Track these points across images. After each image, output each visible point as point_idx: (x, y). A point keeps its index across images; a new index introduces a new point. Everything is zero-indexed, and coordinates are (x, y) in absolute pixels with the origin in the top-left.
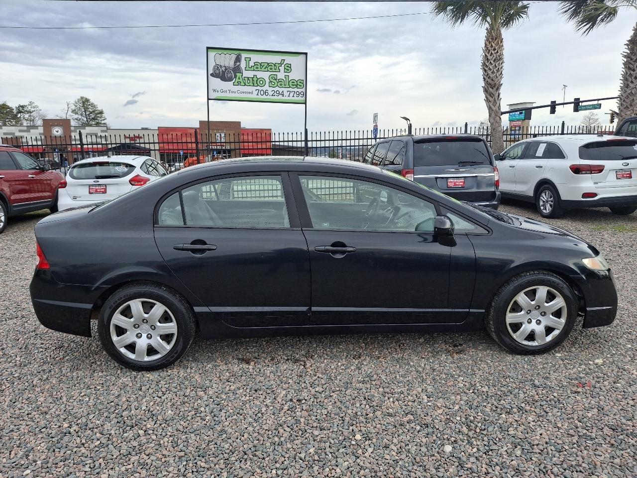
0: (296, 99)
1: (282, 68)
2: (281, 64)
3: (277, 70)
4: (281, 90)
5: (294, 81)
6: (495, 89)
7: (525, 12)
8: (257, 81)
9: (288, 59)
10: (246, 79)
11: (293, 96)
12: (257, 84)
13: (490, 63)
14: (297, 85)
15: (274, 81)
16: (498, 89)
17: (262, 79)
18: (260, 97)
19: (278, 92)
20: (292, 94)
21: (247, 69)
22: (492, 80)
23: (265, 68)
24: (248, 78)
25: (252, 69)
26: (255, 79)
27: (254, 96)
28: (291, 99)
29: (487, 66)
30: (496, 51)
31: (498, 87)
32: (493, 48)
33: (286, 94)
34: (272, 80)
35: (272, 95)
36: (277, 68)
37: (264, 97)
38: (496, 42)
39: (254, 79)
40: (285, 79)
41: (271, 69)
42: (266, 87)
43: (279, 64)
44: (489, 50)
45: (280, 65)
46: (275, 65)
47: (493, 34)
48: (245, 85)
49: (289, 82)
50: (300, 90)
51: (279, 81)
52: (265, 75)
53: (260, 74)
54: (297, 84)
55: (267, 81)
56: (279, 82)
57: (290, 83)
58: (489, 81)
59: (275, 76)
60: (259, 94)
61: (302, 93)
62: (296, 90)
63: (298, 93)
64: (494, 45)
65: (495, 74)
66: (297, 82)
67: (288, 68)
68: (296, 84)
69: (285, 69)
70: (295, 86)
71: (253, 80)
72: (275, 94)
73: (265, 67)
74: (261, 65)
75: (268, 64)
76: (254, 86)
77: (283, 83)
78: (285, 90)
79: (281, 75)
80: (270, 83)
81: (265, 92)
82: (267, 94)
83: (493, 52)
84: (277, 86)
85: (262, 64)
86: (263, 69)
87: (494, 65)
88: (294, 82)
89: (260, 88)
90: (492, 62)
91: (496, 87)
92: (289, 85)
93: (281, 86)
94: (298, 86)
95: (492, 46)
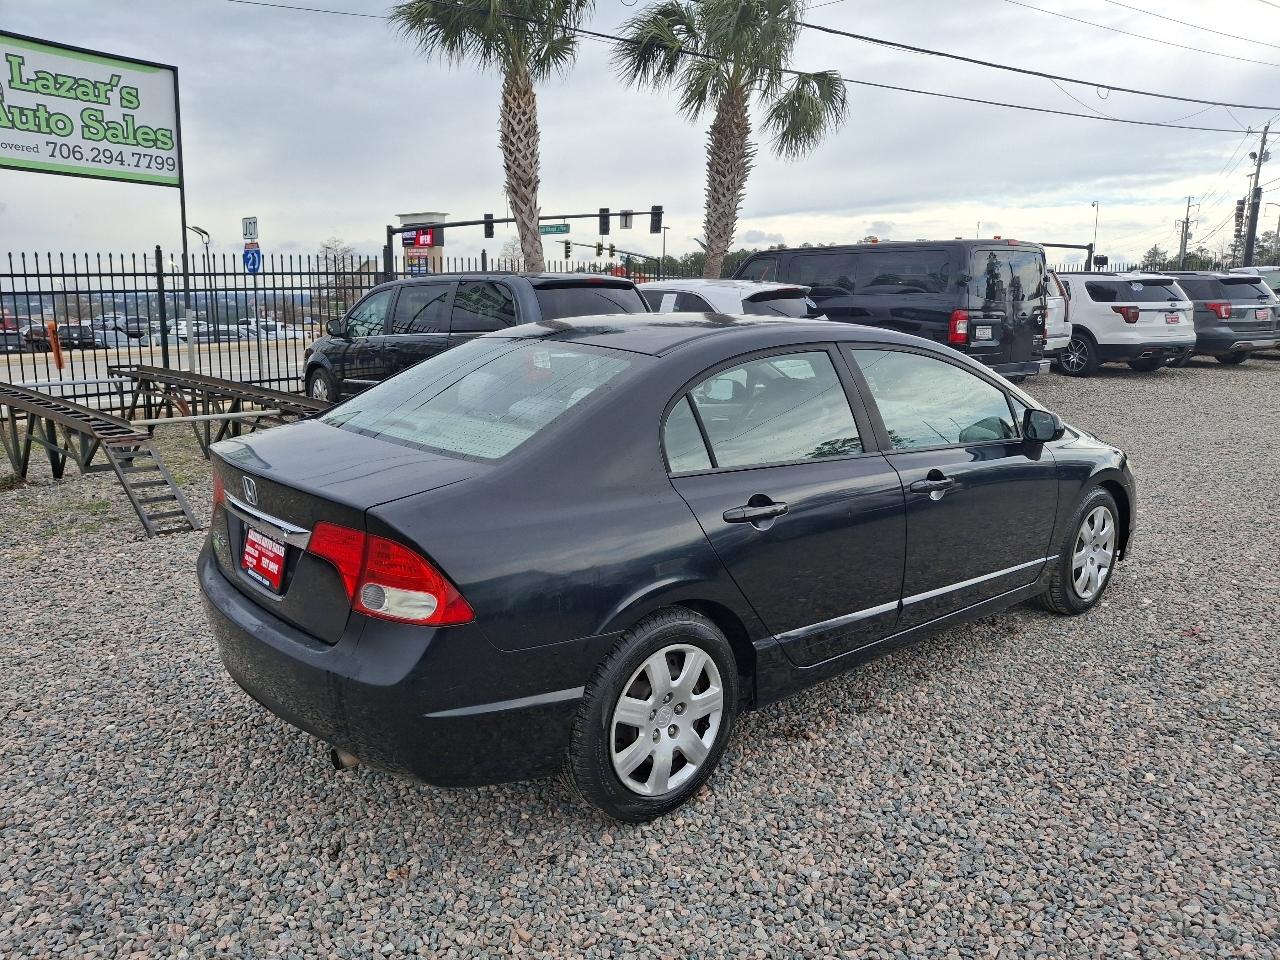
0: (154, 173)
1: (114, 96)
2: (111, 85)
3: (102, 99)
4: (115, 149)
5: (147, 130)
6: (530, 189)
7: (569, 49)
8: (48, 120)
9: (130, 76)
10: (16, 112)
11: (148, 167)
12: (48, 126)
13: (519, 137)
14: (155, 141)
15: (94, 125)
16: (534, 190)
17: (61, 117)
18: (58, 162)
19: (108, 154)
20: (144, 162)
21: (16, 84)
22: (524, 171)
23: (68, 91)
24: (21, 110)
25: (32, 86)
26: (42, 114)
27: (42, 158)
28: (142, 172)
29: (512, 143)
30: (527, 117)
31: (532, 184)
32: (521, 110)
33: (127, 157)
34: (90, 123)
35: (93, 160)
36: (102, 95)
37: (71, 163)
38: (525, 99)
39: (38, 114)
40: (124, 124)
41: (85, 94)
42: (74, 139)
43: (106, 84)
44: (515, 113)
45: (109, 87)
46: (95, 86)
47: (520, 83)
48: (14, 126)
49: (135, 132)
50: (165, 154)
51: (109, 126)
52: (72, 108)
53: (54, 104)
54: (157, 139)
55: (78, 124)
56: (109, 128)
57: (140, 137)
58: (519, 172)
59: (98, 114)
60: (57, 153)
61: (170, 162)
62: (154, 151)
63: (159, 160)
64: (523, 105)
65: (528, 161)
66: (155, 133)
67: (131, 98)
68: (153, 137)
69: (122, 98)
70: (151, 143)
71: (35, 116)
72: (101, 157)
73: (66, 87)
74: (56, 82)
75: (76, 80)
76: (39, 131)
77: (119, 133)
78: (127, 150)
79: (113, 112)
80: (86, 129)
81: (73, 151)
82: (78, 155)
83: (523, 119)
84: (105, 137)
85: (61, 80)
86: (62, 92)
87: (525, 142)
88: (147, 134)
89: (60, 141)
90: (522, 137)
91: (533, 184)
92: (135, 138)
93: (116, 140)
94: (159, 144)
95: (519, 107)
